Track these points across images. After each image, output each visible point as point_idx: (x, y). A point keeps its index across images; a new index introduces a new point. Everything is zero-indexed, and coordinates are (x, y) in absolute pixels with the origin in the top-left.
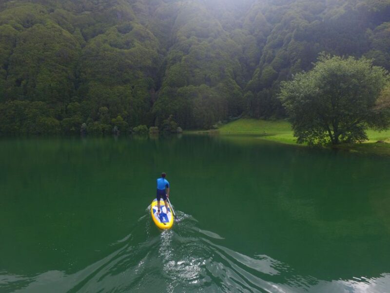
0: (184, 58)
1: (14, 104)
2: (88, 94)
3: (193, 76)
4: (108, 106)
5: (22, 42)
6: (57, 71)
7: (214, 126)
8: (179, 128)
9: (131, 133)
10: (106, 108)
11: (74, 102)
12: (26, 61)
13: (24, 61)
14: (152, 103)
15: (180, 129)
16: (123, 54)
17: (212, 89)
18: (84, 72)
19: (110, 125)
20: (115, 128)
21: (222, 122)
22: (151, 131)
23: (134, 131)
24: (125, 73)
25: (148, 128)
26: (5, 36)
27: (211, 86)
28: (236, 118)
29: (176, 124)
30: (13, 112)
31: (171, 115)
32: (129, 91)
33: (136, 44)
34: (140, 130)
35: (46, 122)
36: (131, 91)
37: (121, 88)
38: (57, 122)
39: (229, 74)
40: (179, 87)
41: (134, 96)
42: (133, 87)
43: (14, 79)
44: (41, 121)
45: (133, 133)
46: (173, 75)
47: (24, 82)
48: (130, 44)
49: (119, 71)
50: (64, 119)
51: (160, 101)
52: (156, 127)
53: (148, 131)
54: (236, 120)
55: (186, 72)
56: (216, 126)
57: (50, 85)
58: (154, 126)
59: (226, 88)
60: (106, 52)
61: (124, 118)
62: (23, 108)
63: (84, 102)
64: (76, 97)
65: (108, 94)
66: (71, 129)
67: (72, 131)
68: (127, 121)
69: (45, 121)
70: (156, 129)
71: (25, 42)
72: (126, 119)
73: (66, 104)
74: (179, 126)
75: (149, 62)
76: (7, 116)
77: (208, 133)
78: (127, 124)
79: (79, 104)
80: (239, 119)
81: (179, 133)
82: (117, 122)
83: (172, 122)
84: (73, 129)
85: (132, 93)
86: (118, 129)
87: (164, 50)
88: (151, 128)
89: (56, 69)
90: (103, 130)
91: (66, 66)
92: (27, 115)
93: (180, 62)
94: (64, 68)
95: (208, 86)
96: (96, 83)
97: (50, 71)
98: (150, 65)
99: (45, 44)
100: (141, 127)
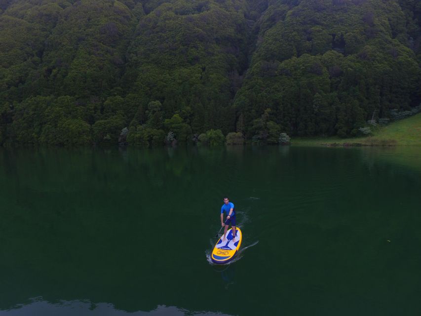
0: (290, 12)
1: (35, 100)
2: (136, 83)
3: (309, 39)
4: (162, 99)
5: (63, 20)
6: (99, 54)
7: (361, 129)
8: (284, 134)
9: (194, 144)
10: (157, 103)
11: (115, 95)
12: (63, 43)
13: (61, 43)
14: (233, 93)
15: (285, 137)
16: (191, 20)
17: (350, 57)
18: (136, 53)
19: (161, 131)
20: (170, 135)
21: (377, 122)
22: (229, 141)
23: (199, 140)
24: (192, 47)
25: (225, 135)
26: (46, 15)
27: (345, 54)
28: (407, 112)
29: (278, 126)
30: (31, 113)
31: (269, 110)
32: (197, 75)
33: (211, 5)
34: (211, 138)
35: (71, 126)
36: (200, 75)
37: (185, 71)
38: (86, 125)
39: (382, 28)
40: (282, 60)
41: (204, 83)
42: (204, 69)
43: (46, 68)
44: (64, 125)
45: (198, 144)
46: (270, 41)
47: (54, 71)
48: (204, 7)
49: (184, 46)
50: (97, 122)
51: (247, 87)
52: (239, 134)
53: (225, 141)
54: (408, 116)
55: (294, 33)
56: (366, 129)
57: (85, 73)
58: (235, 131)
59: (381, 54)
60: (167, 21)
61: (185, 118)
62: (44, 106)
63: (129, 94)
64: (119, 88)
65: (165, 82)
66: (105, 138)
67: (106, 139)
68: (189, 124)
69: (69, 125)
70: (239, 137)
71: (66, 20)
72: (188, 120)
73: (104, 99)
74: (283, 130)
75: (231, 31)
76: (24, 119)
77: (359, 145)
78: (189, 127)
79: (122, 99)
80: (414, 114)
81: (284, 144)
82: (173, 126)
83: (271, 123)
84: (108, 137)
85: (201, 78)
86: (175, 137)
87: (253, 13)
88: (231, 134)
89: (98, 50)
90: (150, 139)
91: (113, 47)
92: (48, 116)
93: (284, 18)
94: (110, 48)
95: (341, 54)
96: (149, 67)
97: (90, 54)
98: (233, 35)
99: (89, 20)
100: (211, 133)
